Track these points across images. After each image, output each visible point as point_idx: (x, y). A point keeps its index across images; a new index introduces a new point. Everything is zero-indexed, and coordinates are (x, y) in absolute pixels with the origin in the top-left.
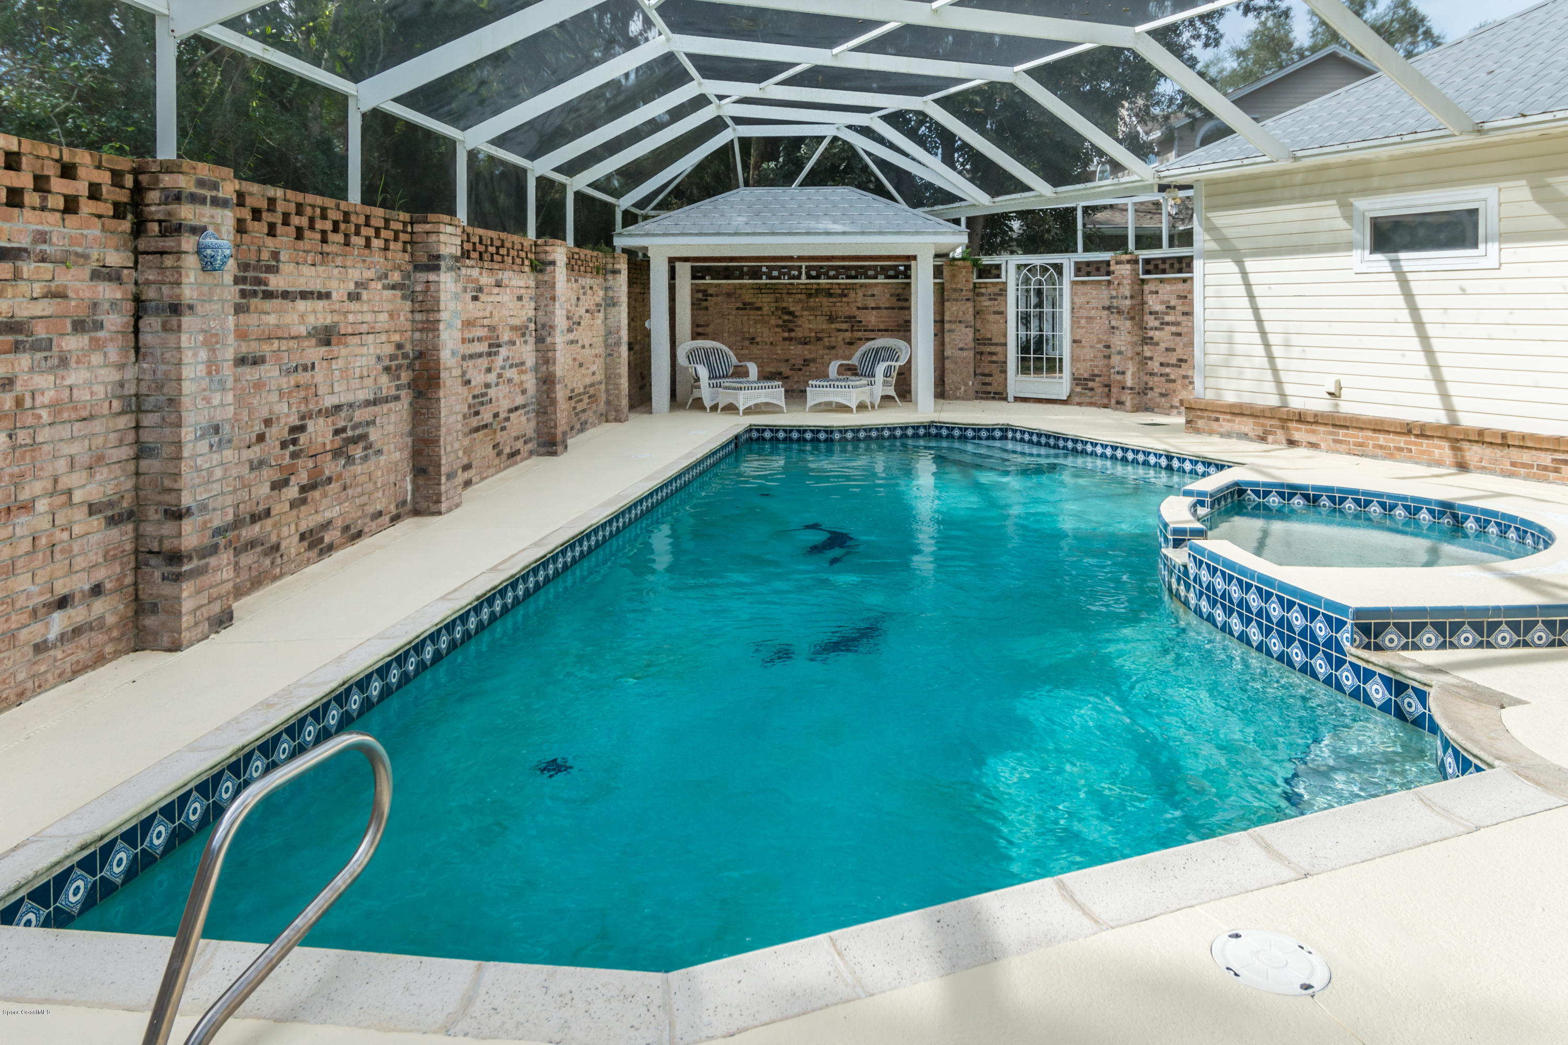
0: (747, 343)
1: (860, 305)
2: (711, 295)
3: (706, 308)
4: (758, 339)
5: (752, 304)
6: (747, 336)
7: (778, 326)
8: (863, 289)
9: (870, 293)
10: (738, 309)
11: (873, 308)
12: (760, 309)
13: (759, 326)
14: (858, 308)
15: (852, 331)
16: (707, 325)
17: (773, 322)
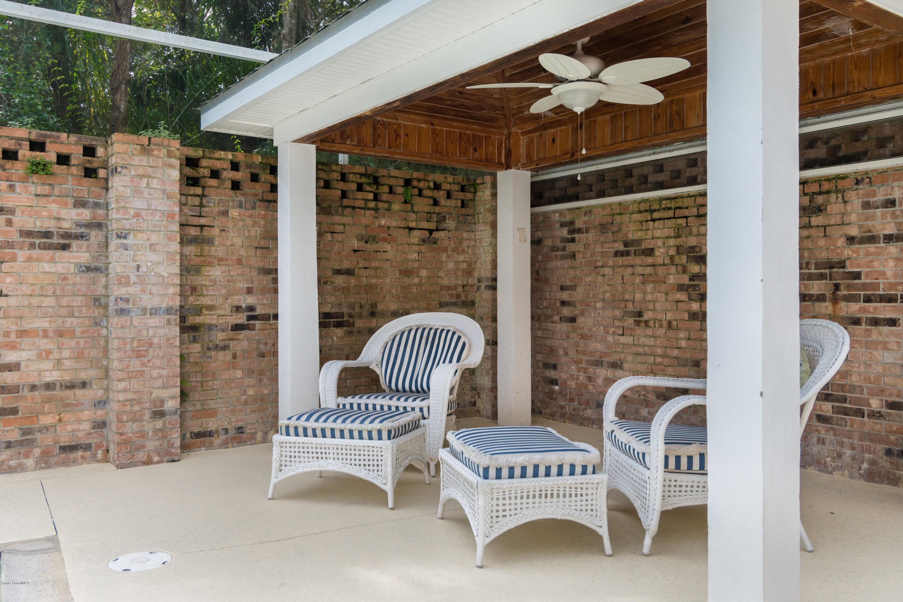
0: (630, 321)
1: (854, 231)
2: (579, 231)
3: (573, 256)
4: (647, 315)
5: (638, 242)
6: (630, 307)
7: (681, 288)
8: (863, 188)
9: (880, 197)
10: (617, 254)
11: (889, 238)
12: (650, 252)
13: (649, 288)
14: (851, 240)
15: (835, 300)
16: (573, 288)
17: (672, 280)
